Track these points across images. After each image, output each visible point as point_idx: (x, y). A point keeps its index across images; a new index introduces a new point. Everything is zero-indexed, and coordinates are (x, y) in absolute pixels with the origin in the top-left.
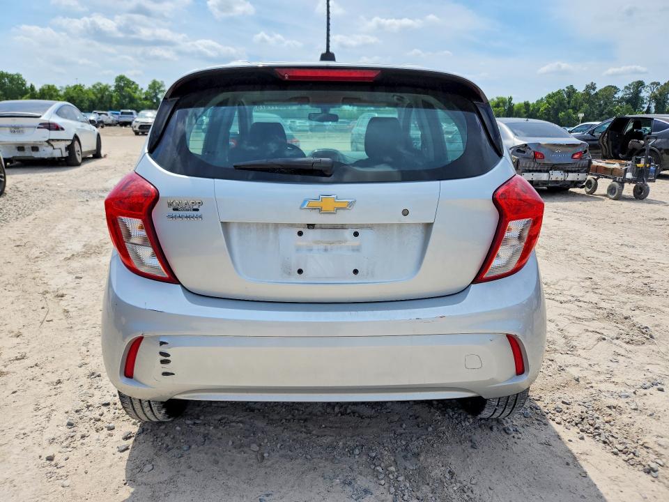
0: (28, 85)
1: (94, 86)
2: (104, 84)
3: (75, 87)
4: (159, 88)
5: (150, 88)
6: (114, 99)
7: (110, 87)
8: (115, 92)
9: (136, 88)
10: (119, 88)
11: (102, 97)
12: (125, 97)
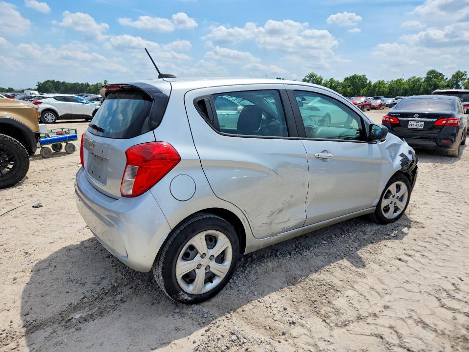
0: (368, 81)
1: (410, 80)
2: (417, 77)
3: (397, 81)
4: (461, 77)
5: (453, 78)
6: (422, 87)
7: (421, 79)
8: (424, 82)
9: (442, 78)
10: (428, 79)
11: (414, 86)
12: (431, 85)
